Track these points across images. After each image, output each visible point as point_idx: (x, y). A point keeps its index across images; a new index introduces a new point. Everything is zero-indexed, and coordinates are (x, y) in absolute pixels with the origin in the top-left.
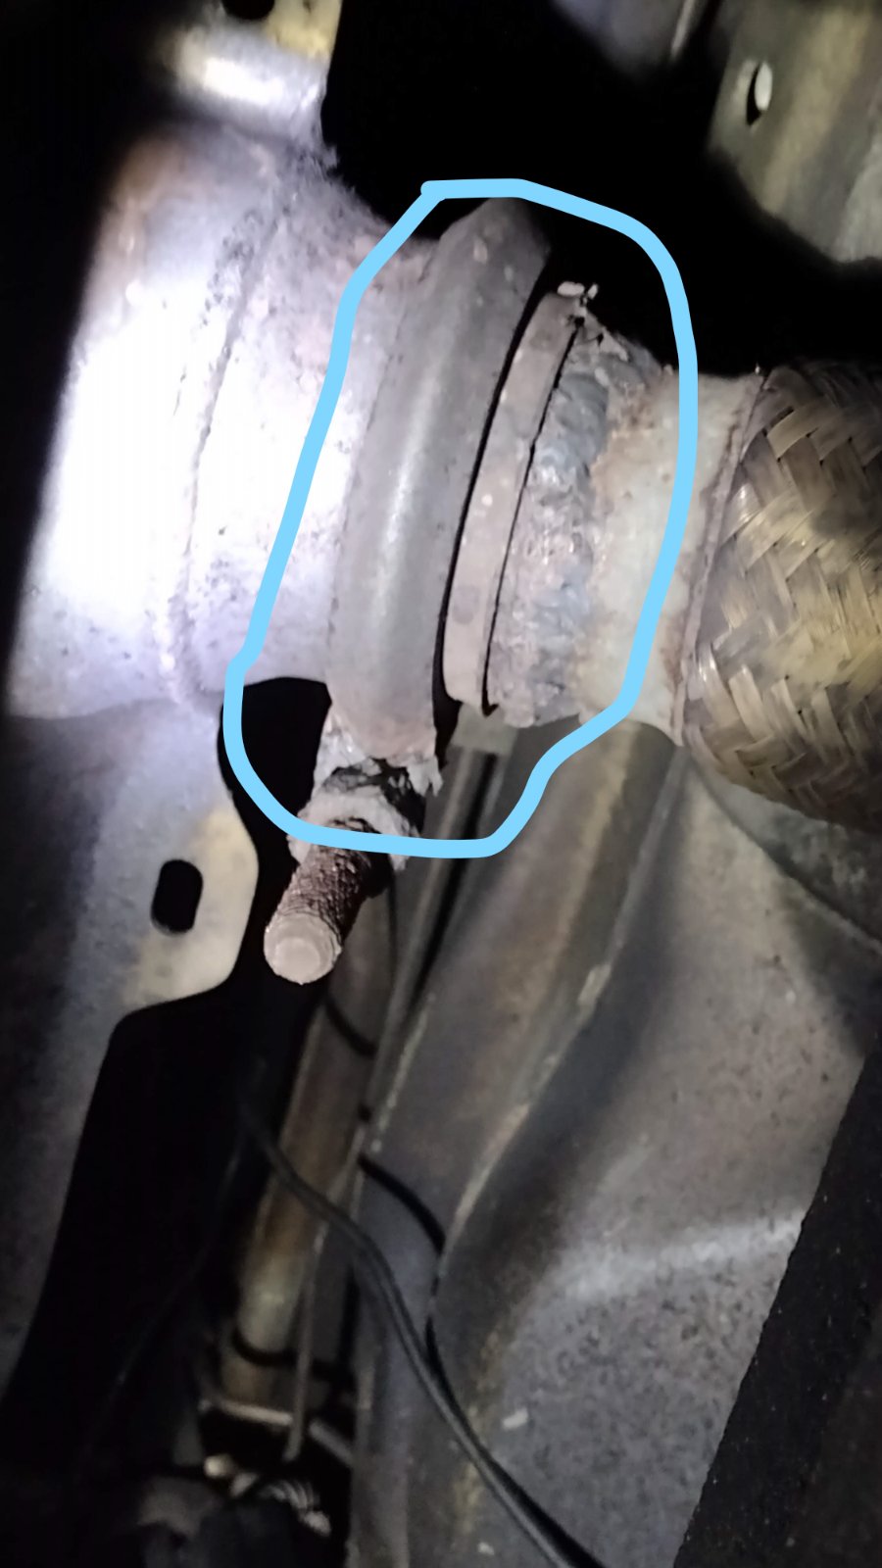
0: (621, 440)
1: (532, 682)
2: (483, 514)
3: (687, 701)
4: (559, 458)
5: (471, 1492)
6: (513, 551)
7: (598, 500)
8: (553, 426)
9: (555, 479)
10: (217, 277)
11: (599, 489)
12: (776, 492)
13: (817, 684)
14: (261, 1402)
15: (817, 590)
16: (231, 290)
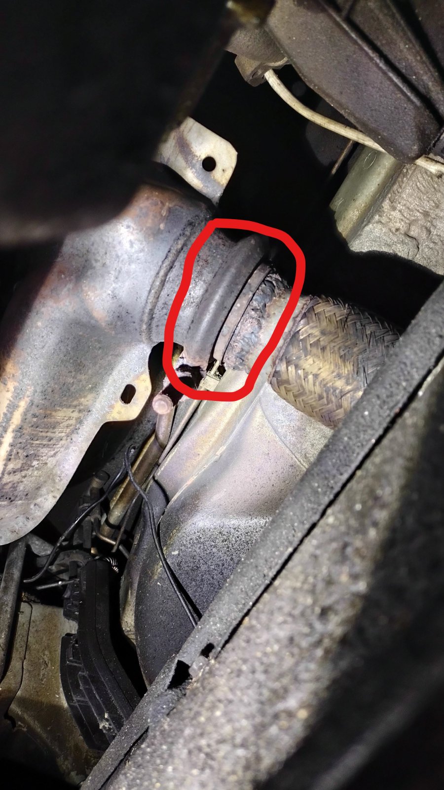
0: (275, 300)
1: (237, 357)
2: (237, 308)
3: (275, 371)
4: (259, 300)
5: (159, 569)
6: (242, 320)
7: (266, 313)
8: (259, 292)
9: (257, 305)
10: (184, 229)
11: (267, 310)
12: (313, 322)
13: (311, 372)
14: (108, 537)
15: (318, 349)
16: (188, 233)
